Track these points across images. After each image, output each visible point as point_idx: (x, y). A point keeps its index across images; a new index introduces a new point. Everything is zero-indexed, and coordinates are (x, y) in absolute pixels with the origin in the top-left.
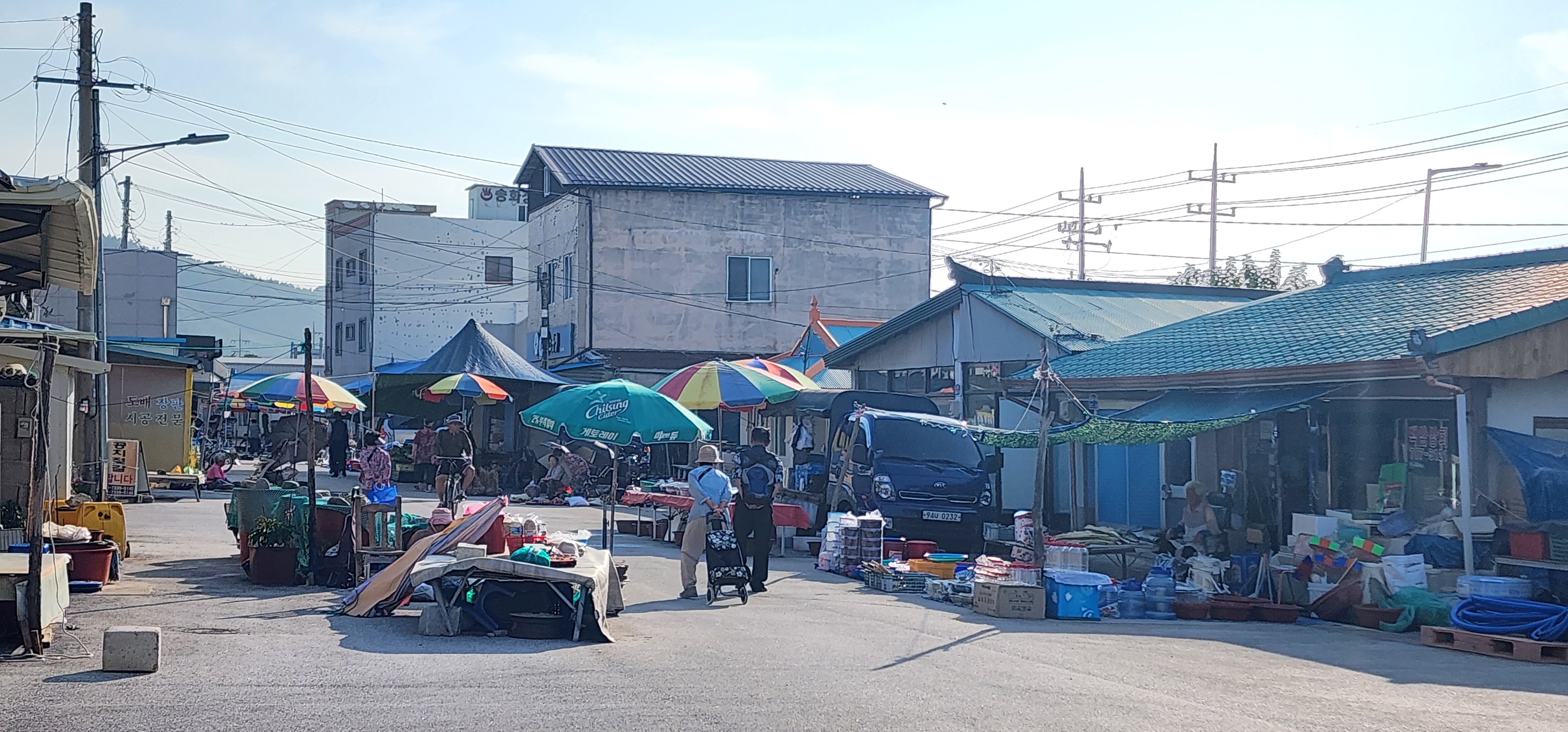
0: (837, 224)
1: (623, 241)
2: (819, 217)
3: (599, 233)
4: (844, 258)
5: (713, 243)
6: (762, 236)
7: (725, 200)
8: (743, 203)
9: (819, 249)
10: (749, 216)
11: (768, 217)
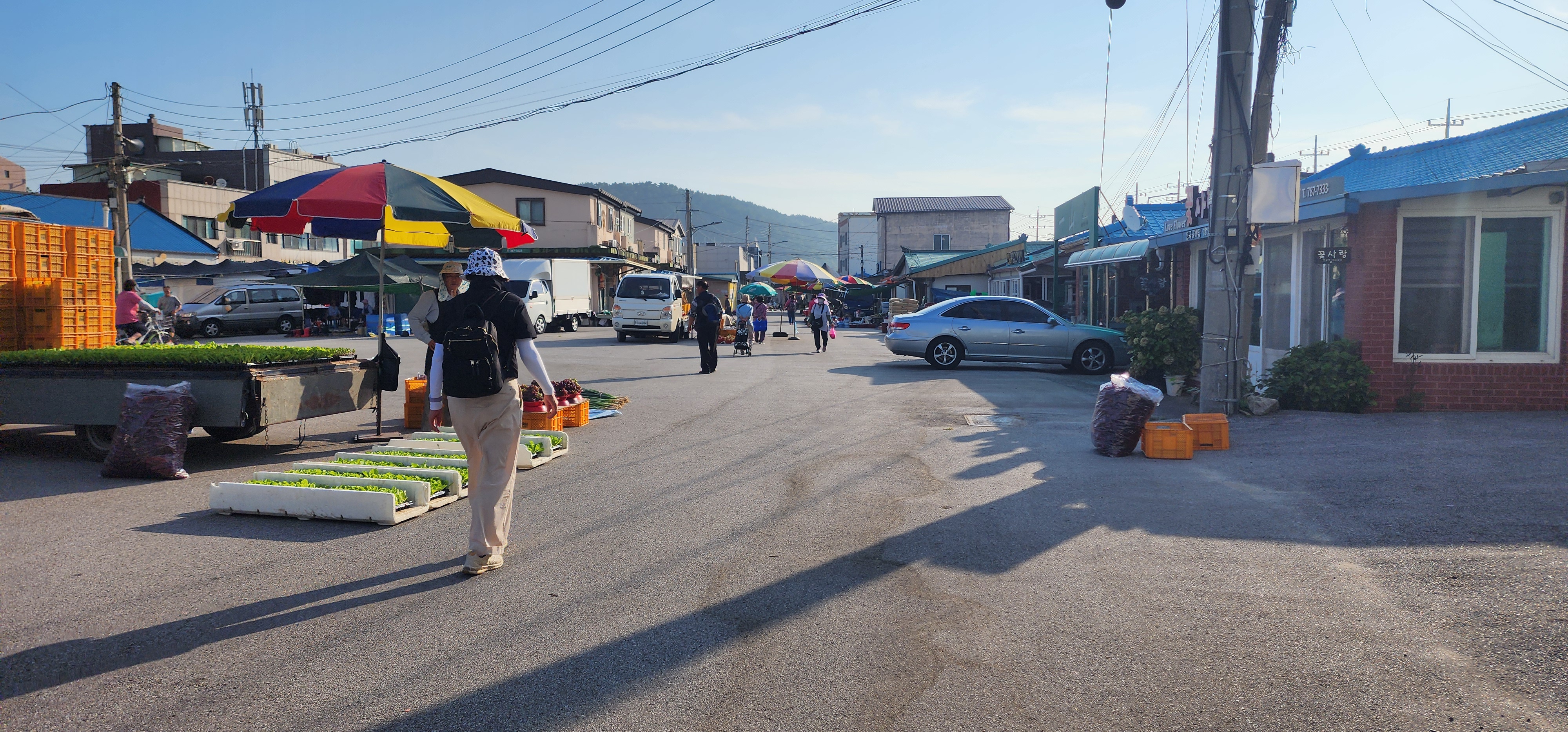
0: (973, 221)
1: (897, 232)
2: (967, 219)
3: (889, 229)
4: (976, 233)
5: (929, 230)
6: (947, 226)
7: (933, 215)
8: (939, 216)
9: (967, 230)
10: (942, 220)
11: (948, 220)
